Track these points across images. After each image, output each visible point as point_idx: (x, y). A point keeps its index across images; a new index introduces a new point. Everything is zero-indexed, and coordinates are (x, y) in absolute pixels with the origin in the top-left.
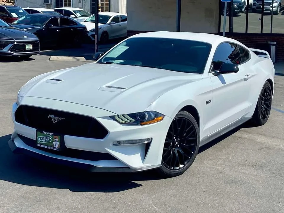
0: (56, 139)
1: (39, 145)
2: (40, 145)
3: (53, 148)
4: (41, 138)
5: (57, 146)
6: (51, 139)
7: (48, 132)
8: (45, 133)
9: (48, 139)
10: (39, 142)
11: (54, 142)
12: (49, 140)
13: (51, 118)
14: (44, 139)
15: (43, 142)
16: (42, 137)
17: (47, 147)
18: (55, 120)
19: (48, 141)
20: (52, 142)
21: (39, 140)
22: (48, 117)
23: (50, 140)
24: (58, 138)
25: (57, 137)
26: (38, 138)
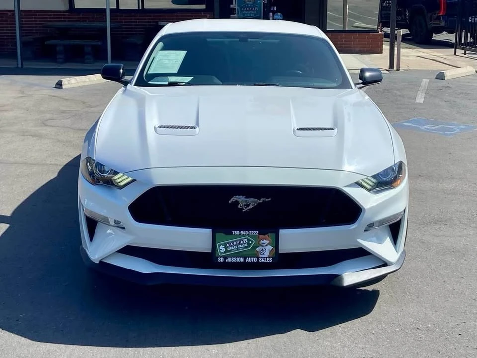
0: (265, 241)
1: (221, 260)
2: (225, 258)
3: (258, 259)
4: (225, 245)
5: (267, 254)
6: (251, 244)
7: (244, 229)
8: (236, 232)
9: (243, 244)
10: (222, 253)
11: (260, 247)
12: (246, 245)
13: (237, 203)
14: (234, 245)
15: (231, 250)
16: (228, 243)
17: (242, 260)
18: (248, 206)
19: (245, 247)
20: (255, 247)
21: (222, 249)
22: (230, 202)
23: (249, 245)
24: (269, 239)
25: (266, 236)
26: (220, 246)
